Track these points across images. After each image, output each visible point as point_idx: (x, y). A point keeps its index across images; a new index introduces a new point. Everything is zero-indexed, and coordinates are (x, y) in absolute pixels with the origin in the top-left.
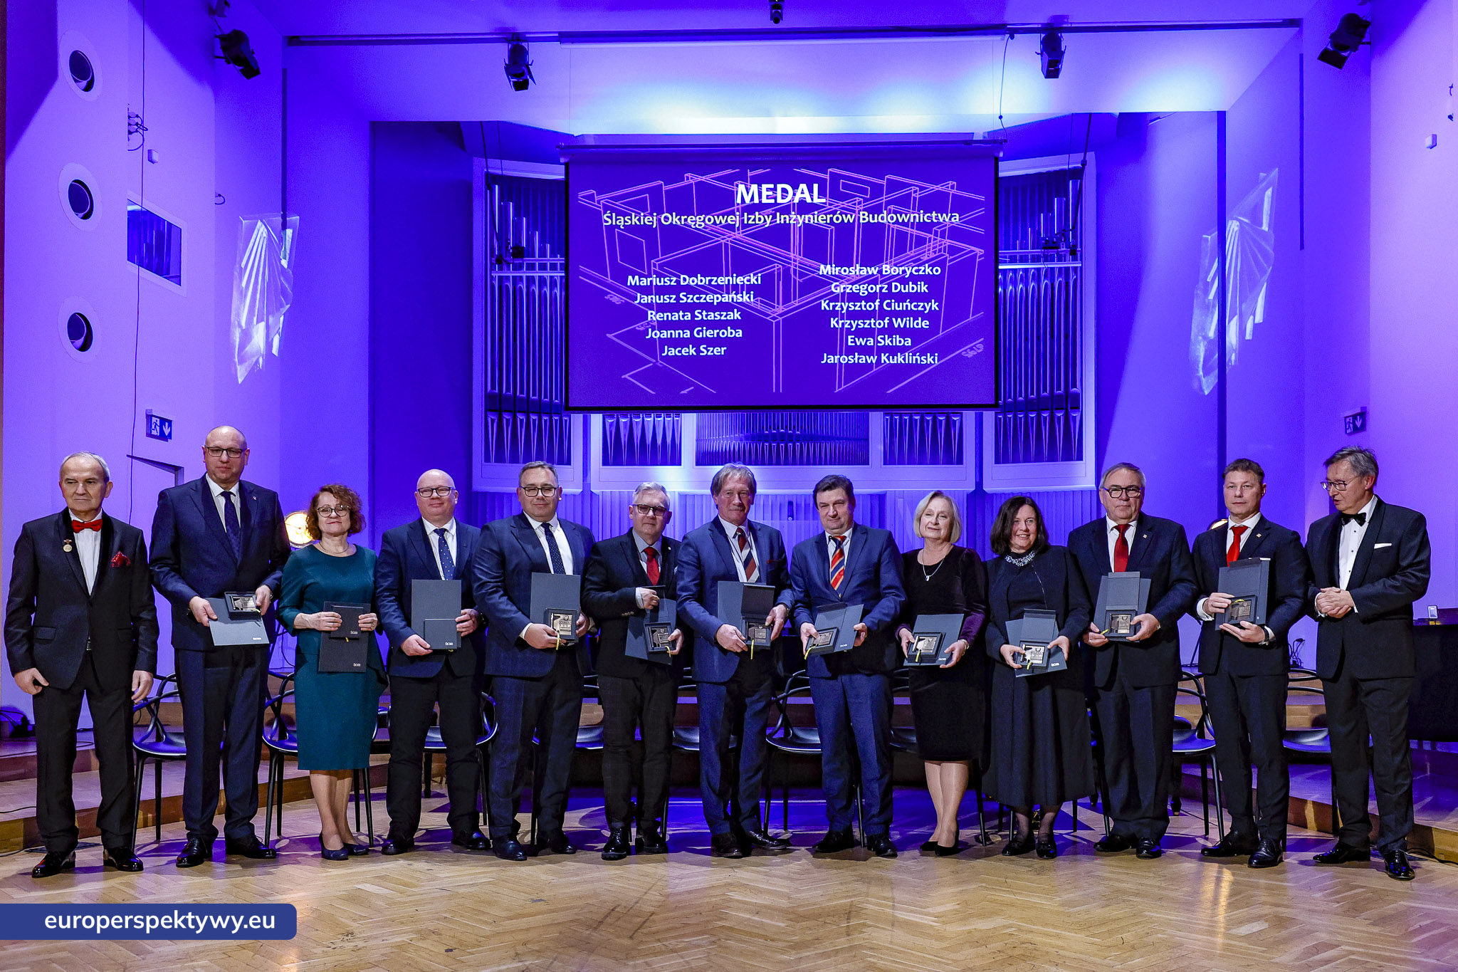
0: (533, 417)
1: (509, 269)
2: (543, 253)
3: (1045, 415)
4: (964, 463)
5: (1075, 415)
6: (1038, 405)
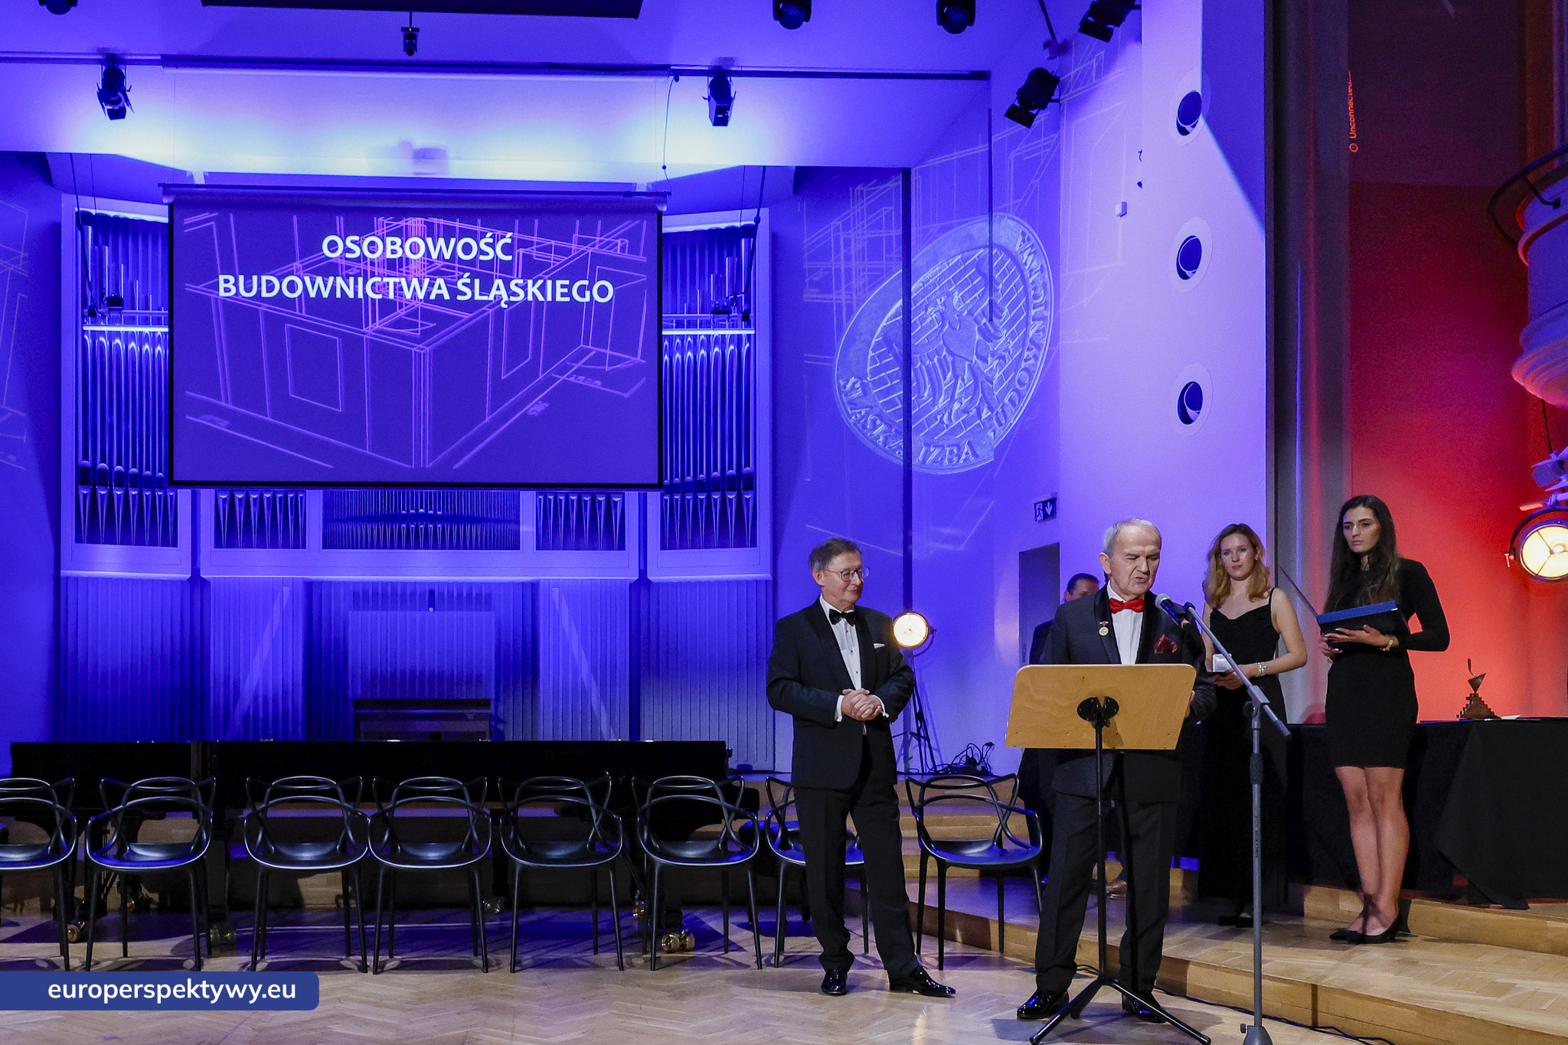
0: (133, 492)
1: (104, 323)
3: (716, 497)
4: (626, 548)
5: (748, 497)
6: (710, 485)
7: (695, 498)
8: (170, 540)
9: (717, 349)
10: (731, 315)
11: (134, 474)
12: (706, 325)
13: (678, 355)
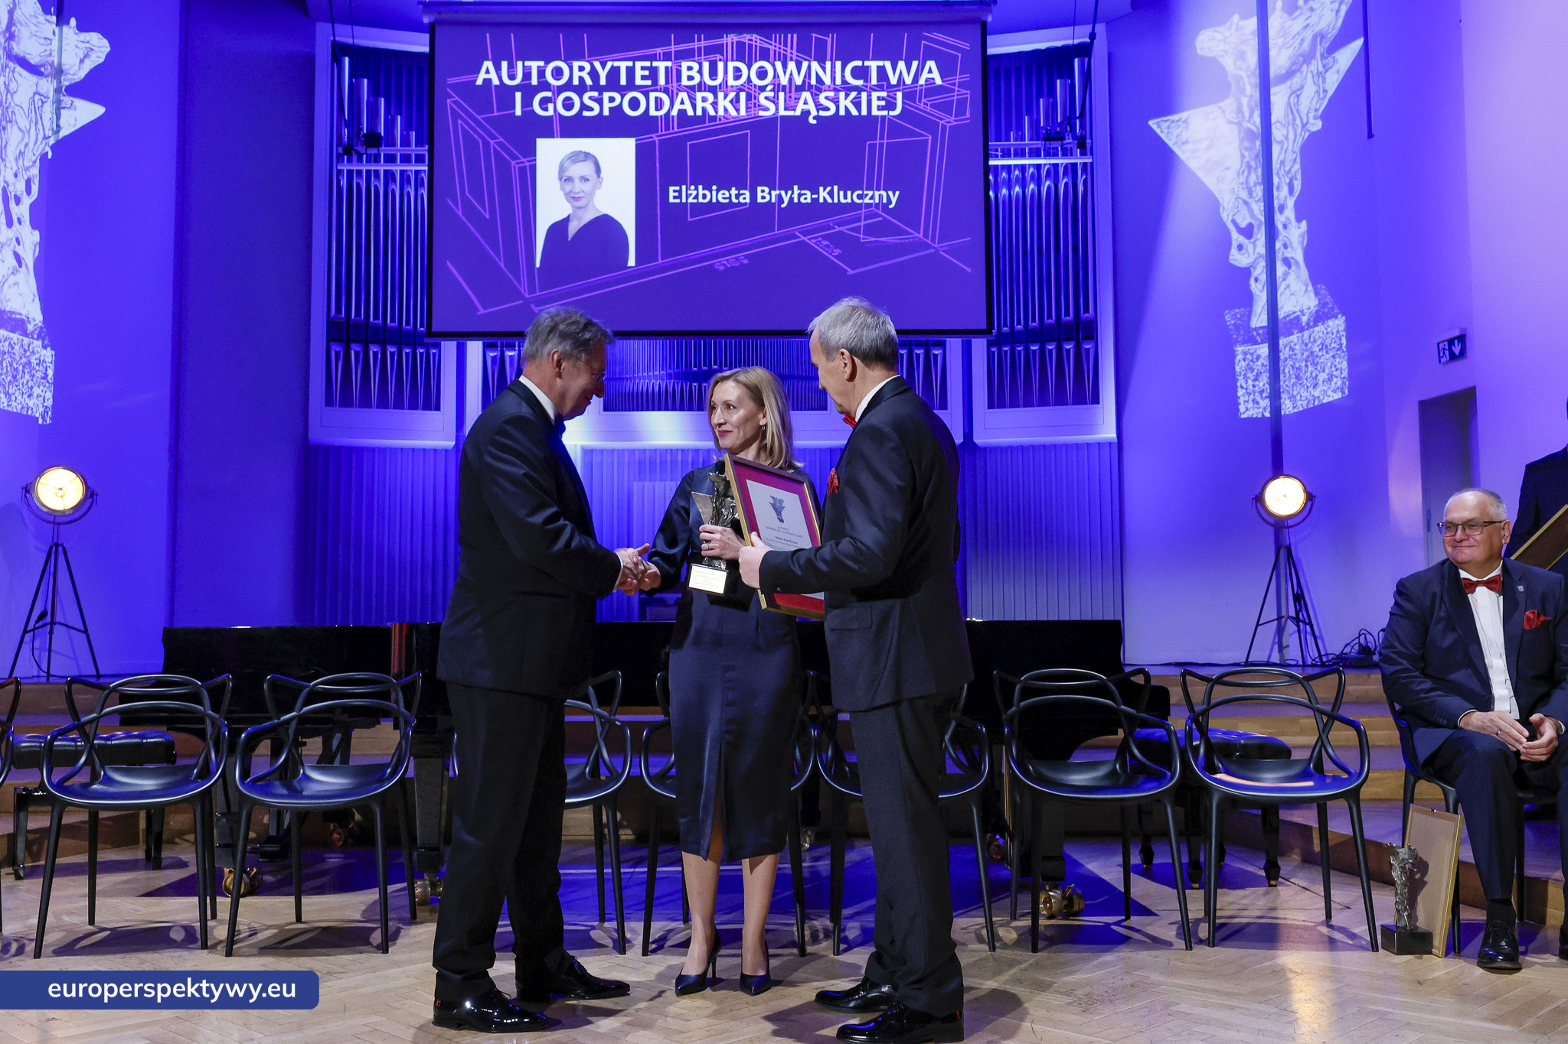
0: (391, 349)
1: (362, 161)
2: (405, 142)
3: (1050, 347)
4: (949, 407)
5: (1087, 347)
6: (1042, 335)
7: (1027, 350)
8: (432, 403)
9: (1048, 183)
10: (1064, 142)
11: (392, 329)
12: (1034, 153)
13: (1005, 191)
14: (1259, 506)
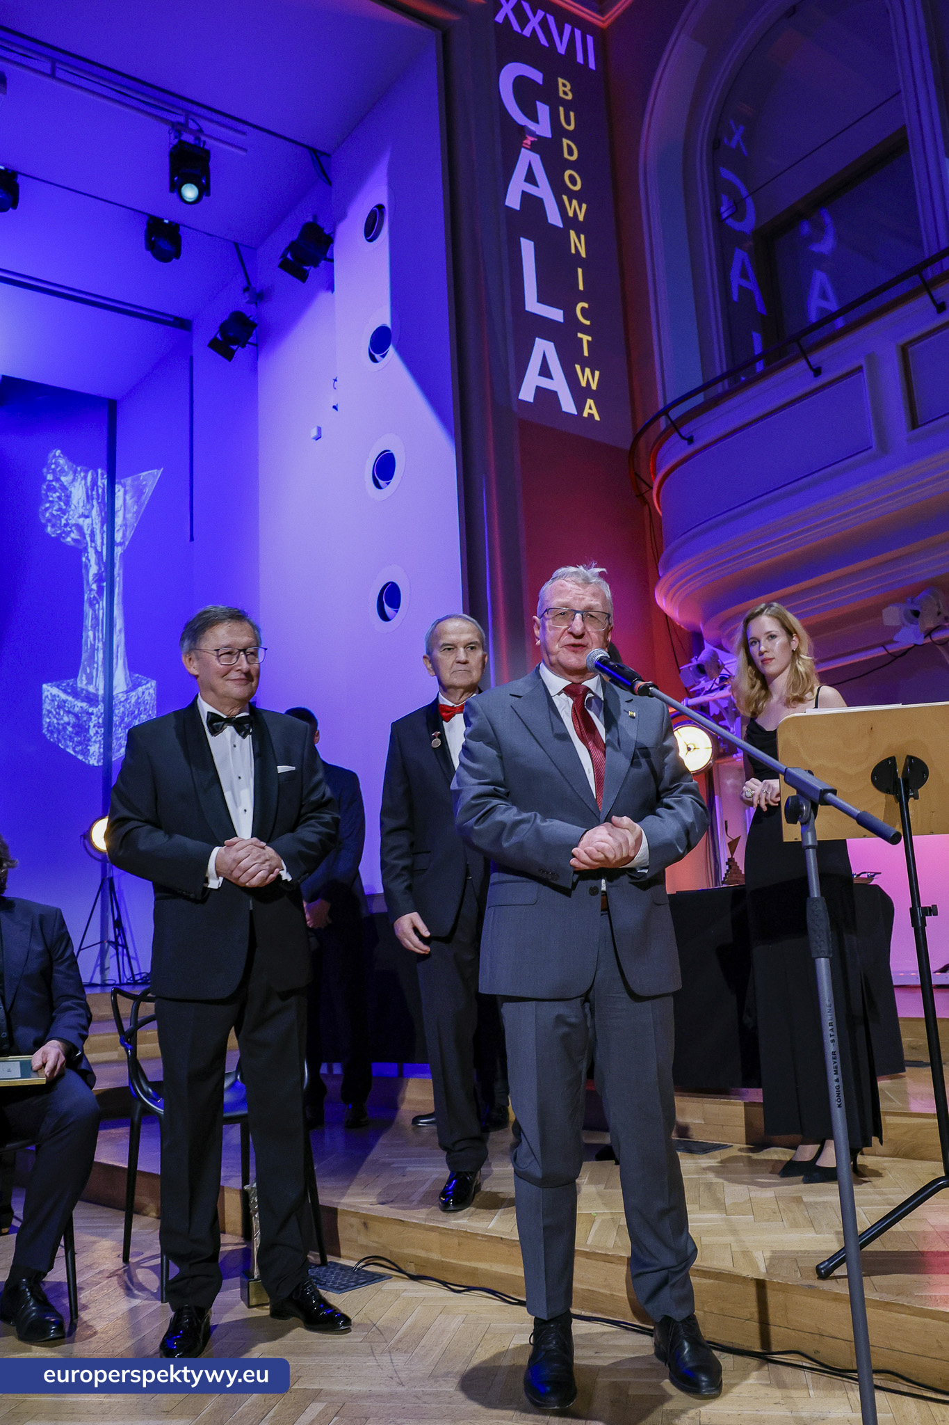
14: (86, 842)
